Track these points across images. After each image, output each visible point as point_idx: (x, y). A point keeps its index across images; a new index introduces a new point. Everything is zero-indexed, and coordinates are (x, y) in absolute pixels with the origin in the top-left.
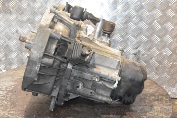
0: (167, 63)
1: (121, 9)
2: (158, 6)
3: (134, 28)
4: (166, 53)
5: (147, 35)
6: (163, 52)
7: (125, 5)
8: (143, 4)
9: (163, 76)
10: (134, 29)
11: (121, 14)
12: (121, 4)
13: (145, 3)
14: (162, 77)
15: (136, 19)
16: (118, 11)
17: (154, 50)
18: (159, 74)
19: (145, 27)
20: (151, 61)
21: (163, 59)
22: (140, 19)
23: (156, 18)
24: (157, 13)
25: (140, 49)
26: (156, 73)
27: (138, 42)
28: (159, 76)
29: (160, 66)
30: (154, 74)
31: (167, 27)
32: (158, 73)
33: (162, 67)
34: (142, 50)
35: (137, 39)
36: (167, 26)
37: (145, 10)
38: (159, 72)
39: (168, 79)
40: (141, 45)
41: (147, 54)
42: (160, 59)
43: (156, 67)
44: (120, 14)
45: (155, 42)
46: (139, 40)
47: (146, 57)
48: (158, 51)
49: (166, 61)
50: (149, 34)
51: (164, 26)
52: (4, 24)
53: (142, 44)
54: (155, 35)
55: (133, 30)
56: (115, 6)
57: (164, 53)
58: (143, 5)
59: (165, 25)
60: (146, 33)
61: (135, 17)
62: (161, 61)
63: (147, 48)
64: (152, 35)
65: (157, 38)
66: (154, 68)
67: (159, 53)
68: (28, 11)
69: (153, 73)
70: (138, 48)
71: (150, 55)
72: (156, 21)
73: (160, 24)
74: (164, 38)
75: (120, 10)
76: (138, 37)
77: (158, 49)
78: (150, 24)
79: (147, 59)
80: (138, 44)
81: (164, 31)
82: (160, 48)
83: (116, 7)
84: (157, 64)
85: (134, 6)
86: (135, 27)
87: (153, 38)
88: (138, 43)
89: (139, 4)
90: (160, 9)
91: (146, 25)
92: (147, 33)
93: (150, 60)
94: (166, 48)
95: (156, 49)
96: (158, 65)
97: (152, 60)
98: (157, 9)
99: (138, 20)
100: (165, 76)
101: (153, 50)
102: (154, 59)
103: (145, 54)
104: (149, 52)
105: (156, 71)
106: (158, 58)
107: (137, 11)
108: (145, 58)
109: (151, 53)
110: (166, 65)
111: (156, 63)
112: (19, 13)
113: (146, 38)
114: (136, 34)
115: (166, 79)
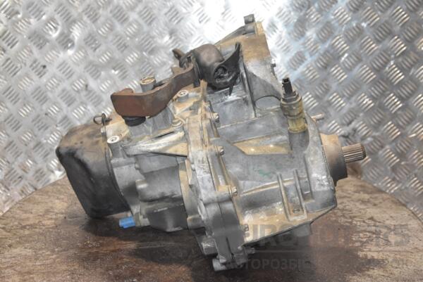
0: (419, 156)
1: (314, 36)
2: (397, 29)
3: (343, 79)
4: (414, 135)
5: (373, 94)
6: (409, 132)
7: (324, 27)
8: (364, 25)
9: (408, 186)
10: (342, 82)
11: (314, 47)
12: (314, 26)
13: (369, 24)
14: (406, 188)
15: (347, 58)
16: (309, 40)
17: (389, 128)
18: (398, 182)
19: (369, 76)
20: (380, 152)
21: (408, 147)
22: (357, 58)
23: (393, 56)
24: (395, 45)
25: (357, 126)
26: (394, 179)
27: (353, 109)
28: (400, 185)
29: (403, 163)
30: (389, 180)
31: (417, 76)
32: (398, 179)
33: (407, 165)
34: (360, 128)
35: (351, 103)
36: (418, 73)
37: (368, 39)
38: (400, 176)
39: (420, 193)
40: (359, 116)
41: (374, 137)
42: (401, 148)
43: (393, 164)
44: (312, 47)
45: (391, 109)
46: (354, 105)
47: (371, 143)
48: (397, 130)
49: (416, 151)
50: (376, 92)
51: (411, 73)
52: (60, 70)
53: (361, 114)
54: (392, 95)
55: (340, 83)
56: (301, 29)
57: (411, 134)
58: (363, 27)
59: (412, 70)
60: (370, 90)
61: (346, 55)
62: (405, 152)
63: (372, 123)
64: (383, 94)
65: (396, 100)
66: (389, 168)
67: (399, 133)
68: (112, 41)
69: (387, 178)
70: (353, 123)
71: (379, 139)
72: (392, 63)
73: (402, 70)
74: (411, 99)
75: (312, 40)
76: (353, 98)
77: (398, 126)
78: (378, 71)
79: (372, 147)
80: (352, 115)
81: (410, 86)
82: (401, 123)
83: (305, 33)
84: (395, 158)
85: (343, 29)
86: (345, 76)
87: (387, 101)
88: (352, 112)
89: (354, 25)
90: (402, 37)
91: (370, 71)
92: (373, 88)
93: (379, 150)
94: (415, 124)
95: (392, 125)
96: (398, 160)
97: (384, 150)
98: (396, 37)
99: (352, 60)
100: (413, 186)
101: (385, 126)
102: (387, 147)
103: (369, 136)
104: (377, 132)
105: (394, 174)
106: (399, 145)
107: (350, 41)
108: (368, 144)
109: (382, 134)
110: (415, 161)
111: (393, 155)
112: (92, 48)
113: (371, 102)
114: (348, 92)
115: (416, 191)
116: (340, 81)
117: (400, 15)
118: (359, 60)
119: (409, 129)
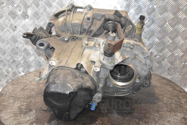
0: (179, 63)
1: (134, 12)
2: (169, 8)
3: (146, 30)
4: (177, 54)
5: (159, 37)
6: (175, 53)
7: (138, 8)
8: (155, 7)
9: (175, 76)
11: (134, 17)
12: (133, 8)
13: (157, 7)
14: (174, 77)
15: (148, 21)
16: (131, 14)
17: (166, 52)
18: (171, 75)
19: (157, 29)
20: (163, 62)
21: (175, 60)
22: (152, 21)
23: (167, 20)
24: (168, 15)
25: (153, 51)
26: (169, 74)
27: (151, 43)
29: (172, 67)
30: (167, 74)
31: (178, 29)
32: (170, 73)
33: (174, 67)
34: (154, 52)
35: (150, 41)
36: (178, 27)
37: (157, 13)
38: (171, 72)
39: (180, 79)
40: (153, 47)
41: (160, 56)
42: (172, 60)
43: (168, 67)
44: (132, 17)
45: (167, 43)
46: (151, 42)
47: (159, 58)
48: (170, 52)
49: (178, 61)
50: (161, 36)
51: (175, 28)
52: (23, 28)
53: (154, 46)
54: (167, 37)
55: (145, 32)
56: (128, 9)
57: (176, 54)
58: (154, 8)
59: (176, 26)
60: (158, 35)
61: (147, 20)
62: (173, 62)
63: (159, 49)
64: (163, 37)
65: (169, 39)
66: (166, 69)
67: (171, 54)
68: (45, 15)
69: (166, 73)
70: (151, 50)
71: (162, 56)
72: (167, 23)
73: (171, 26)
74: (175, 39)
75: (133, 14)
76: (151, 39)
77: (170, 51)
78: (162, 26)
79: (159, 60)
80: (150, 46)
81: (175, 33)
82: (171, 50)
83: (129, 11)
84: (169, 65)
85: (146, 9)
86: (147, 29)
87: (166, 40)
88: (150, 45)
89: (151, 7)
90: (171, 12)
91: (158, 27)
92: (159, 34)
93: (162, 61)
94: (178, 49)
95: (168, 50)
96: (170, 65)
97: (164, 61)
98: (169, 12)
99: (150, 22)
100: (177, 76)
101: (165, 51)
102: (166, 60)
103: (158, 55)
104: (161, 53)
105: (169, 72)
106: (171, 59)
107: (149, 14)
108: (157, 59)
109: (163, 54)
110: (178, 66)
111: (168, 63)
112: (37, 18)
113: (158, 40)
114: (149, 36)
115: (178, 79)
116: (145, 31)
117: (170, 2)
118: (153, 22)
119: (175, 52)
